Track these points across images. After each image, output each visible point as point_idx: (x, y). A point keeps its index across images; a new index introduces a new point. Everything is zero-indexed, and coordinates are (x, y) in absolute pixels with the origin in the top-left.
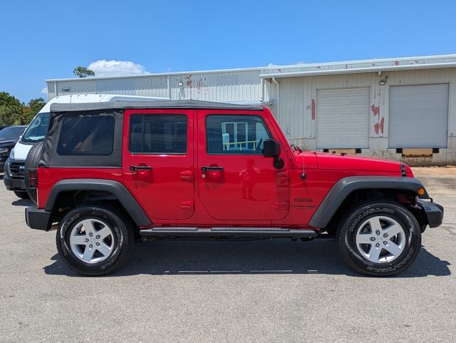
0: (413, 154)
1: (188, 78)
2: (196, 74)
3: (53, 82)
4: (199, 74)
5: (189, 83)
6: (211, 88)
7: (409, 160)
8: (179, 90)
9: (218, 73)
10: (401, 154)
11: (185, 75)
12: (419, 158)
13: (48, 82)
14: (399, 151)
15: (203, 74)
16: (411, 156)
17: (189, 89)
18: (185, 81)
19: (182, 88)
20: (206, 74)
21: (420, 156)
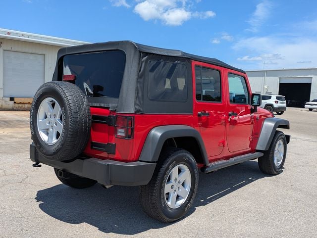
0: (22, 102)
7: (19, 106)
10: (13, 102)
12: (26, 105)
14: (12, 99)
16: (20, 103)
21: (27, 104)
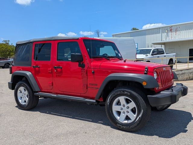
1: (170, 28)
2: (174, 26)
3: (114, 35)
4: (176, 25)
5: (171, 30)
6: (182, 32)
8: (166, 34)
9: (186, 24)
11: (169, 26)
13: (113, 35)
15: (178, 25)
17: (171, 33)
18: (169, 29)
19: (168, 33)
20: (180, 25)
